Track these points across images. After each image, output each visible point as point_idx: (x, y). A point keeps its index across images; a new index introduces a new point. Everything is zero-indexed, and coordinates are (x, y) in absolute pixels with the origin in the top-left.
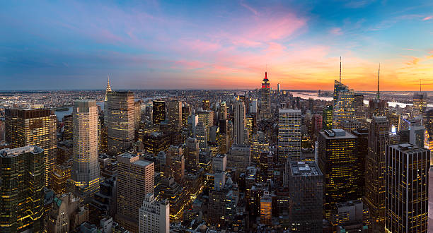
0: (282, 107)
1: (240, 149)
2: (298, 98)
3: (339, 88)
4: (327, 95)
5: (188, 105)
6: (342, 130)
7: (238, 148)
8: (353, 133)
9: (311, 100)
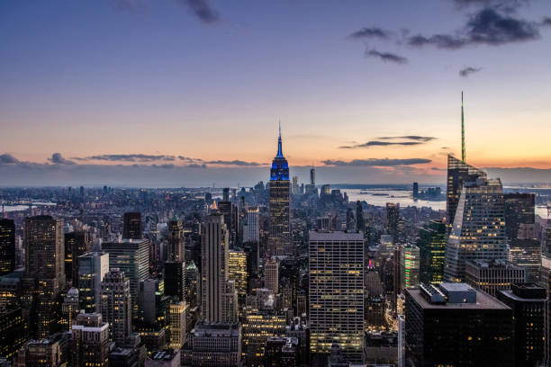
0: (319, 226)
1: (215, 333)
2: (360, 206)
3: (461, 175)
4: (433, 194)
5: (86, 227)
6: (465, 287)
7: (209, 332)
8: (501, 297)
9: (392, 211)
